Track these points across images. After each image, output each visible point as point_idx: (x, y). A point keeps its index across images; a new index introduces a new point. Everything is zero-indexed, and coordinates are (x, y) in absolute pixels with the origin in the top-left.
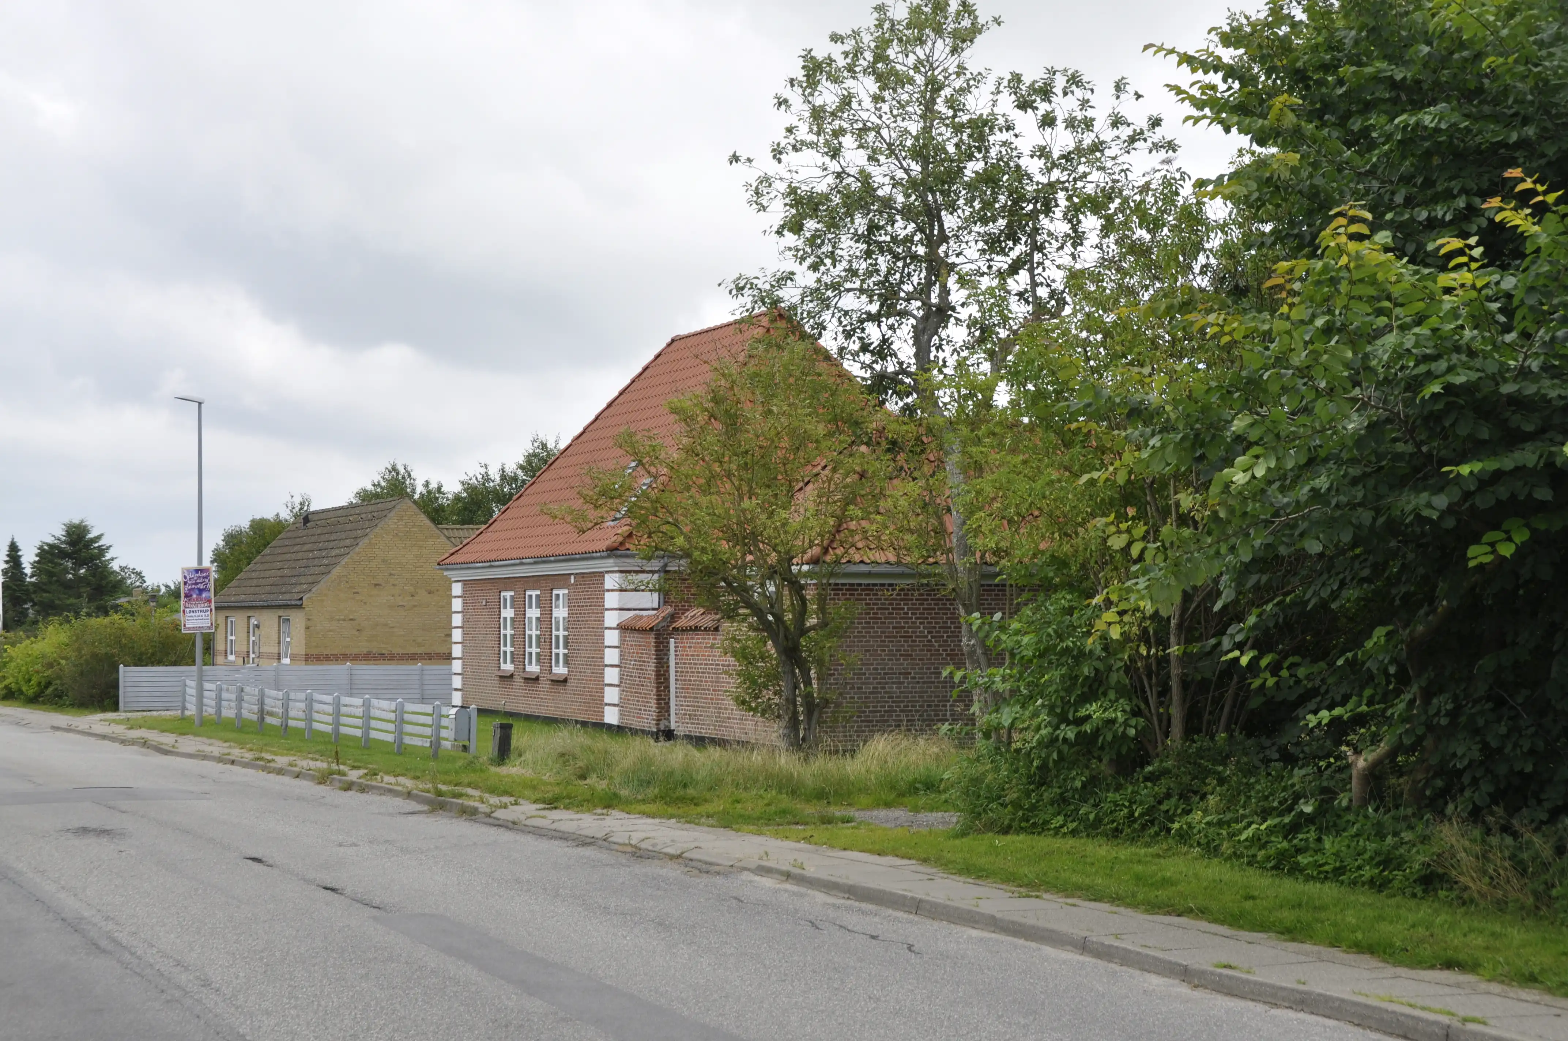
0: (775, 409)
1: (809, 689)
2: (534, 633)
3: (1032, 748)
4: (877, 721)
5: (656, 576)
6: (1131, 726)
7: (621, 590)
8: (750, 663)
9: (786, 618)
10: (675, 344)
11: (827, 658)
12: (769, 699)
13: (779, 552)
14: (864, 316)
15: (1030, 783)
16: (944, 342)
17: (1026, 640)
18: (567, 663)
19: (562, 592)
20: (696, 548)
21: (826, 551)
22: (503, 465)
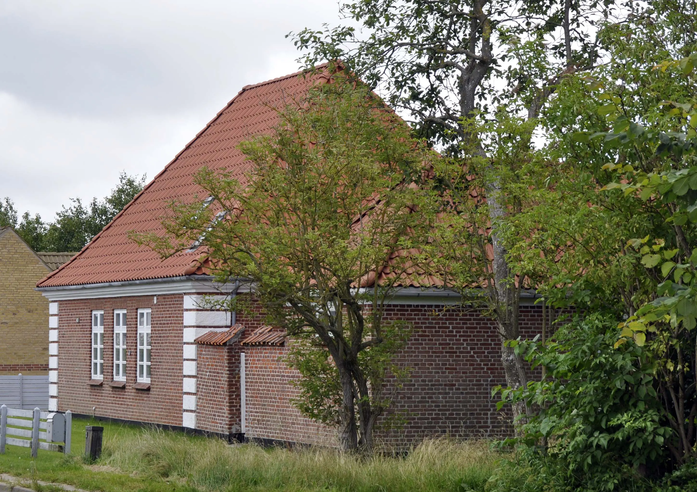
0: (334, 150)
1: (365, 398)
2: (122, 347)
3: (568, 454)
4: (425, 427)
5: (229, 298)
6: (659, 435)
7: (198, 310)
8: (313, 374)
9: (345, 335)
10: (246, 92)
11: (381, 370)
12: (330, 407)
13: (339, 277)
14: (415, 68)
15: (566, 485)
16: (486, 91)
17: (562, 357)
18: (150, 374)
19: (146, 311)
20: (266, 273)
21: (380, 276)
22: (95, 199)
